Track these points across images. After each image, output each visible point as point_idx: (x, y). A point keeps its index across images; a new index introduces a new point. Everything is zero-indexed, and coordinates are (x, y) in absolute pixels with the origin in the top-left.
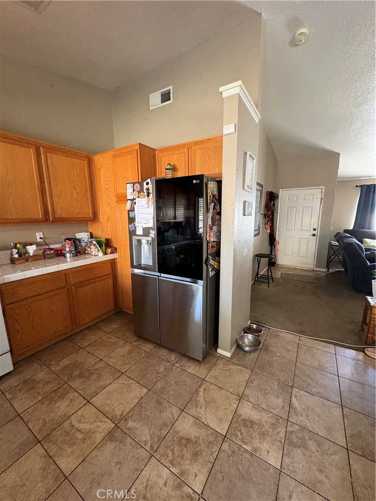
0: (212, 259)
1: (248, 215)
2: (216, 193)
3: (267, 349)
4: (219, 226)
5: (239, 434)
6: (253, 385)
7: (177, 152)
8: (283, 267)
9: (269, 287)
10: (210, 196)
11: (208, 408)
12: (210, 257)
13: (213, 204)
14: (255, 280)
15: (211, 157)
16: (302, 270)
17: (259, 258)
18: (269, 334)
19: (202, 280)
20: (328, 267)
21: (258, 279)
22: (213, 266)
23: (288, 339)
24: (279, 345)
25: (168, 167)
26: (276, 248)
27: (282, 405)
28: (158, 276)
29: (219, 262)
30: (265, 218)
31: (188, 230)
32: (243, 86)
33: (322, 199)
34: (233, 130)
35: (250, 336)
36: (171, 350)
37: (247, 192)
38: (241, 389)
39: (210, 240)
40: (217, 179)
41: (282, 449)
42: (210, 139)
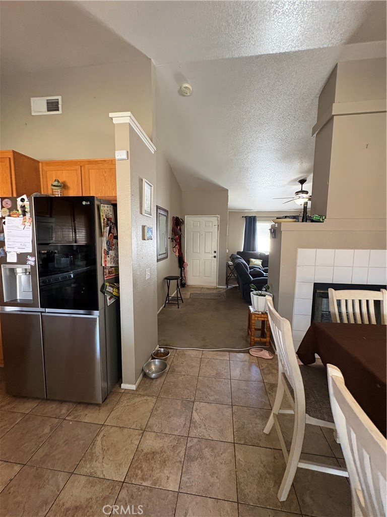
0: (110, 286)
1: (148, 239)
2: (111, 216)
3: (174, 371)
4: (117, 250)
5: (140, 472)
6: (158, 412)
7: (67, 169)
8: (193, 287)
9: (178, 308)
10: (104, 219)
11: (105, 458)
12: (107, 284)
13: (108, 228)
14: (166, 303)
15: (107, 179)
16: (208, 289)
17: (168, 281)
18: (176, 355)
19: (98, 310)
20: (227, 284)
21: (169, 302)
22: (112, 293)
23: (193, 356)
24: (185, 363)
25: (56, 183)
26: (185, 270)
27: (184, 423)
28: (42, 312)
29: (118, 288)
30: (173, 241)
31: (79, 256)
32: (132, 117)
33: (218, 226)
34: (125, 157)
35: (157, 361)
36: (62, 402)
37: (145, 217)
38: (144, 422)
39: (106, 265)
40: (113, 202)
41: (181, 468)
42: (105, 161)
